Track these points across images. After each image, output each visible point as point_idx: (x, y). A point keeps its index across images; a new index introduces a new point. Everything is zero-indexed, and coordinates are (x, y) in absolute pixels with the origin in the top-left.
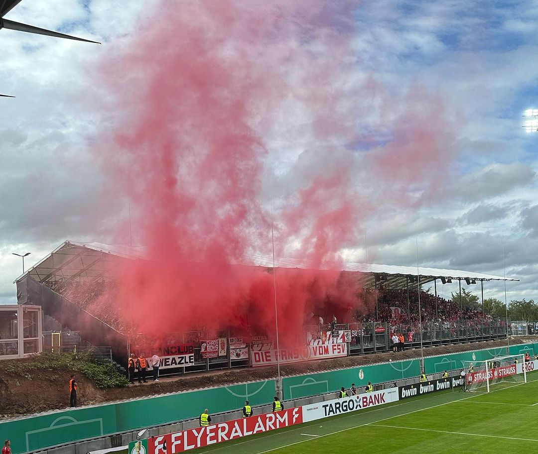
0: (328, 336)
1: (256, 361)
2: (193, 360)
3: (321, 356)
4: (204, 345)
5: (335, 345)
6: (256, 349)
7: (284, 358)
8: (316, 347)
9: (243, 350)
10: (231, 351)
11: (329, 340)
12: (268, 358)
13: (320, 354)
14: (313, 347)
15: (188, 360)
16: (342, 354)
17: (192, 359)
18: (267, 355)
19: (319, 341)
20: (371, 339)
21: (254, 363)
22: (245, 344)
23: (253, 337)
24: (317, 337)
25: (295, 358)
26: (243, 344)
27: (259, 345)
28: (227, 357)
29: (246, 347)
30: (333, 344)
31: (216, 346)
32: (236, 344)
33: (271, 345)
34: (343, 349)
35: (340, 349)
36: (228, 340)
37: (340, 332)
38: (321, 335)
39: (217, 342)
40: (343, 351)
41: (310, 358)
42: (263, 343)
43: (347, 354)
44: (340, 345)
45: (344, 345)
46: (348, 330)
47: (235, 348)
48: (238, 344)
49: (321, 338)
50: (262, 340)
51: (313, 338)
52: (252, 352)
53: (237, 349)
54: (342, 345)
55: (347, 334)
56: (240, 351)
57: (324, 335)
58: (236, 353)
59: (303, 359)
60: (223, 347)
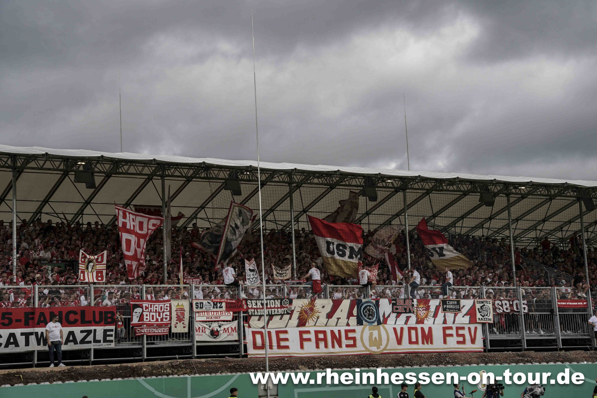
0: (432, 309)
1: (255, 347)
2: (112, 338)
3: (414, 346)
4: (139, 310)
5: (451, 328)
6: (256, 324)
7: (322, 344)
8: (402, 329)
9: (226, 326)
10: (197, 325)
11: (435, 316)
12: (283, 343)
13: (411, 342)
14: (395, 329)
15: (100, 336)
16: (468, 346)
17: (111, 336)
18: (282, 336)
19: (408, 318)
21: (251, 351)
22: (231, 313)
23: (250, 301)
24: (405, 309)
25: (347, 346)
26: (226, 313)
27: (262, 318)
28: (189, 337)
29: (234, 319)
30: (445, 325)
31: (164, 314)
32: (210, 313)
33: (290, 318)
34: (473, 336)
35: (463, 336)
36: (191, 304)
37: (463, 302)
38: (415, 306)
39: (167, 306)
40: (473, 341)
41: (388, 348)
42: (273, 314)
43: (482, 348)
44: (463, 328)
45: (476, 328)
46: (484, 299)
47: (208, 320)
48: (215, 313)
49: (414, 311)
50: (271, 308)
51: (394, 310)
52: (246, 329)
53: (212, 321)
54: (469, 329)
55: (481, 307)
56: (220, 327)
57: (422, 306)
58: (211, 329)
59: (369, 350)
60: (182, 317)
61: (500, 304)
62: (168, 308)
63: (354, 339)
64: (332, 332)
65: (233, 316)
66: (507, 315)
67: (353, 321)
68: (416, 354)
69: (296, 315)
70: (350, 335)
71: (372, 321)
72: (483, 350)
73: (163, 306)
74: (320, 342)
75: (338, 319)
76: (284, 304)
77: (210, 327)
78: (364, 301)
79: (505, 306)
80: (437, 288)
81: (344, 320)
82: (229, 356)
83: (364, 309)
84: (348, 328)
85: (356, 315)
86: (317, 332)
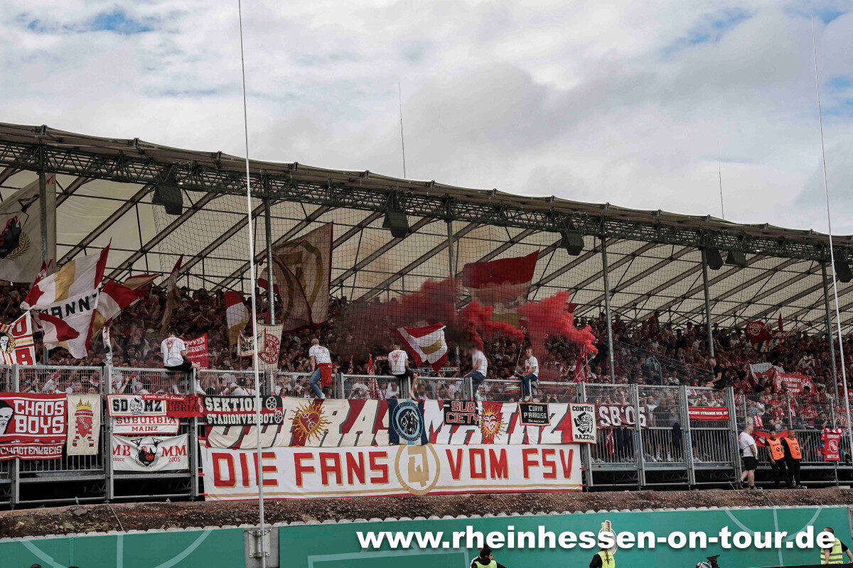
0: (506, 419)
1: (218, 482)
3: (479, 481)
4: (6, 412)
5: (534, 451)
6: (220, 440)
7: (332, 477)
8: (460, 452)
9: (168, 443)
10: (115, 442)
11: (510, 430)
12: (266, 476)
13: (474, 475)
14: (448, 452)
16: (560, 482)
18: (266, 462)
19: (470, 433)
20: (674, 441)
21: (210, 489)
22: (177, 421)
23: (209, 399)
24: (465, 418)
25: (374, 480)
26: (168, 421)
27: (231, 429)
28: (100, 463)
29: (181, 431)
30: (526, 447)
31: (55, 419)
32: (139, 419)
33: (279, 431)
34: (567, 466)
35: (552, 464)
36: (105, 404)
37: (552, 408)
38: (480, 413)
39: (59, 406)
40: (567, 473)
41: (437, 485)
42: (249, 422)
43: (580, 485)
44: (552, 452)
45: (571, 451)
46: (584, 403)
47: (135, 432)
48: (148, 419)
49: (478, 422)
50: (246, 412)
51: (448, 420)
52: (203, 448)
53: (141, 435)
54: (562, 452)
55: (580, 416)
56: (156, 444)
57: (489, 414)
58: (139, 448)
59: (408, 488)
60: (86, 426)
61: (607, 412)
62: (62, 409)
63: (384, 468)
64: (349, 455)
65: (180, 426)
66: (617, 430)
67: (383, 436)
68: (489, 495)
69: (288, 425)
70: (379, 461)
71: (413, 436)
72: (581, 488)
73: (52, 404)
74: (329, 473)
75: (359, 433)
76: (269, 406)
77: (138, 444)
78: (400, 401)
79: (613, 417)
80: (513, 383)
81: (367, 436)
82: (173, 499)
83: (401, 416)
84: (374, 449)
85: (388, 426)
86: (323, 457)
